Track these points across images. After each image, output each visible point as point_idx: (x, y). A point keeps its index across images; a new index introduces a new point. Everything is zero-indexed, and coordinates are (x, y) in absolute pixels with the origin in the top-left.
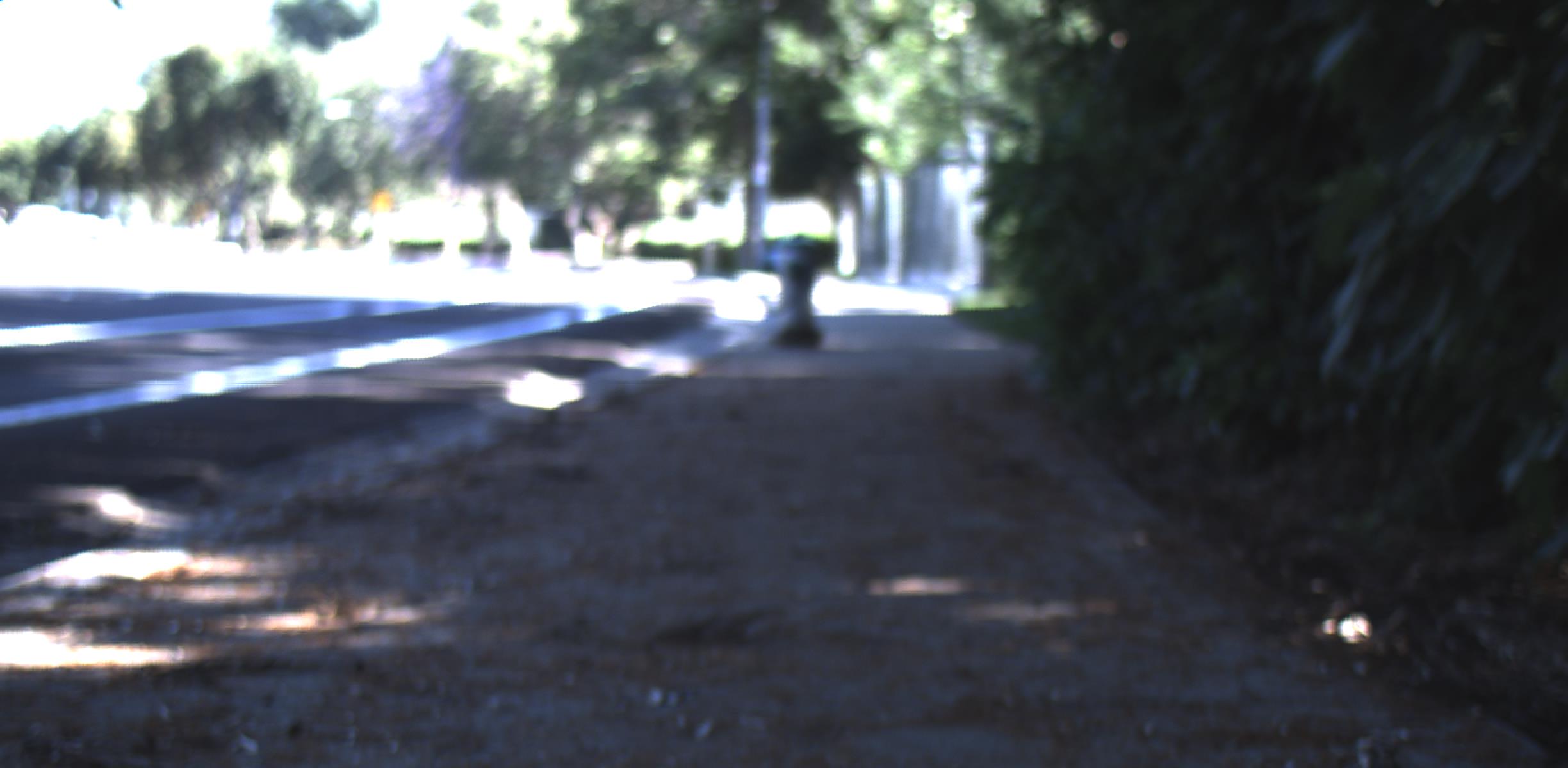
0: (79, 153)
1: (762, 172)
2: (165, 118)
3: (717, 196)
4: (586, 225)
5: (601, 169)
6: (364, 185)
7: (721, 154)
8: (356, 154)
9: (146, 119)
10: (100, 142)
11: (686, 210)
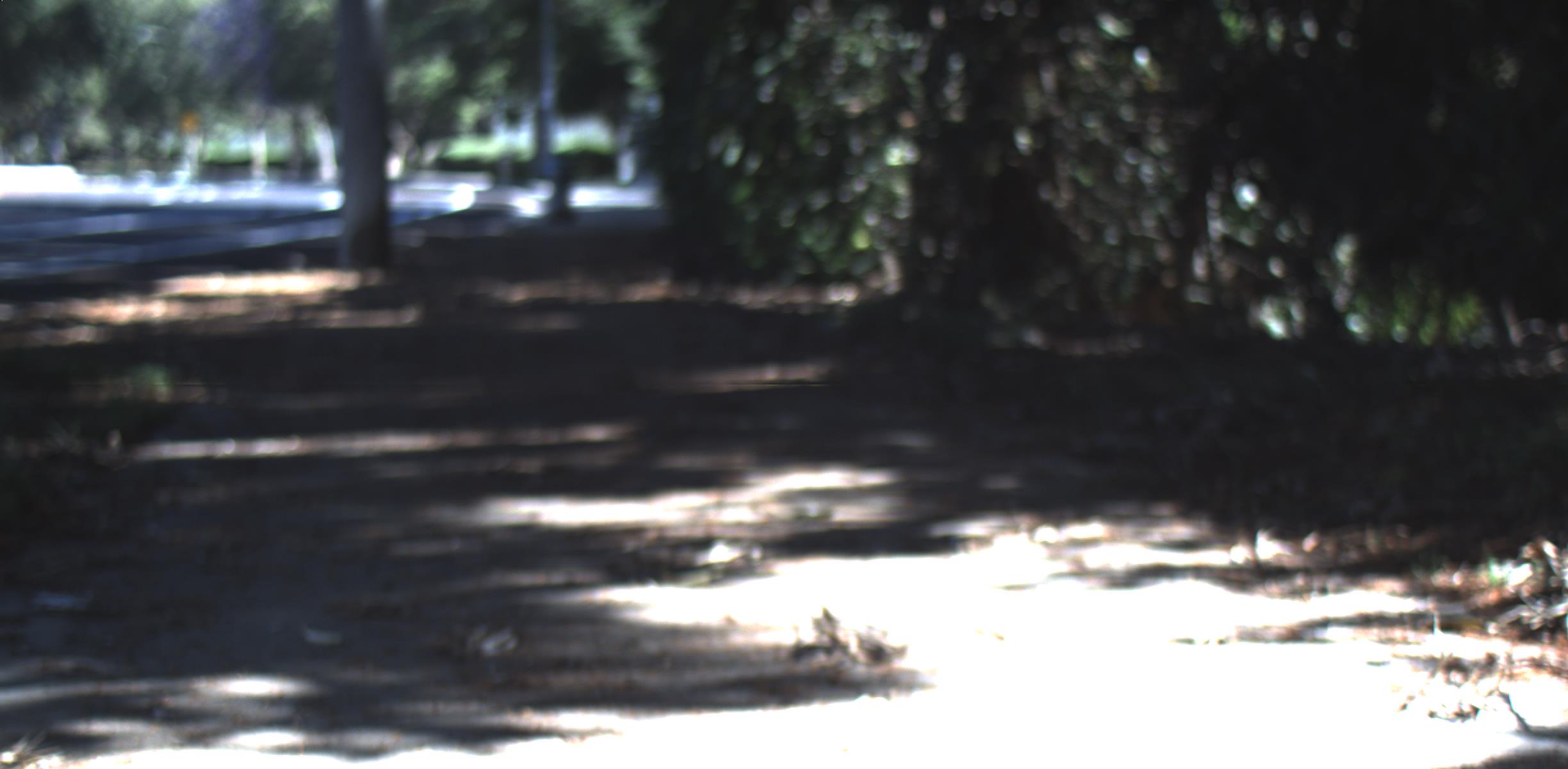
1: (549, 96)
3: (513, 119)
5: (403, 91)
6: (172, 107)
7: (515, 78)
8: (165, 78)
11: (482, 129)
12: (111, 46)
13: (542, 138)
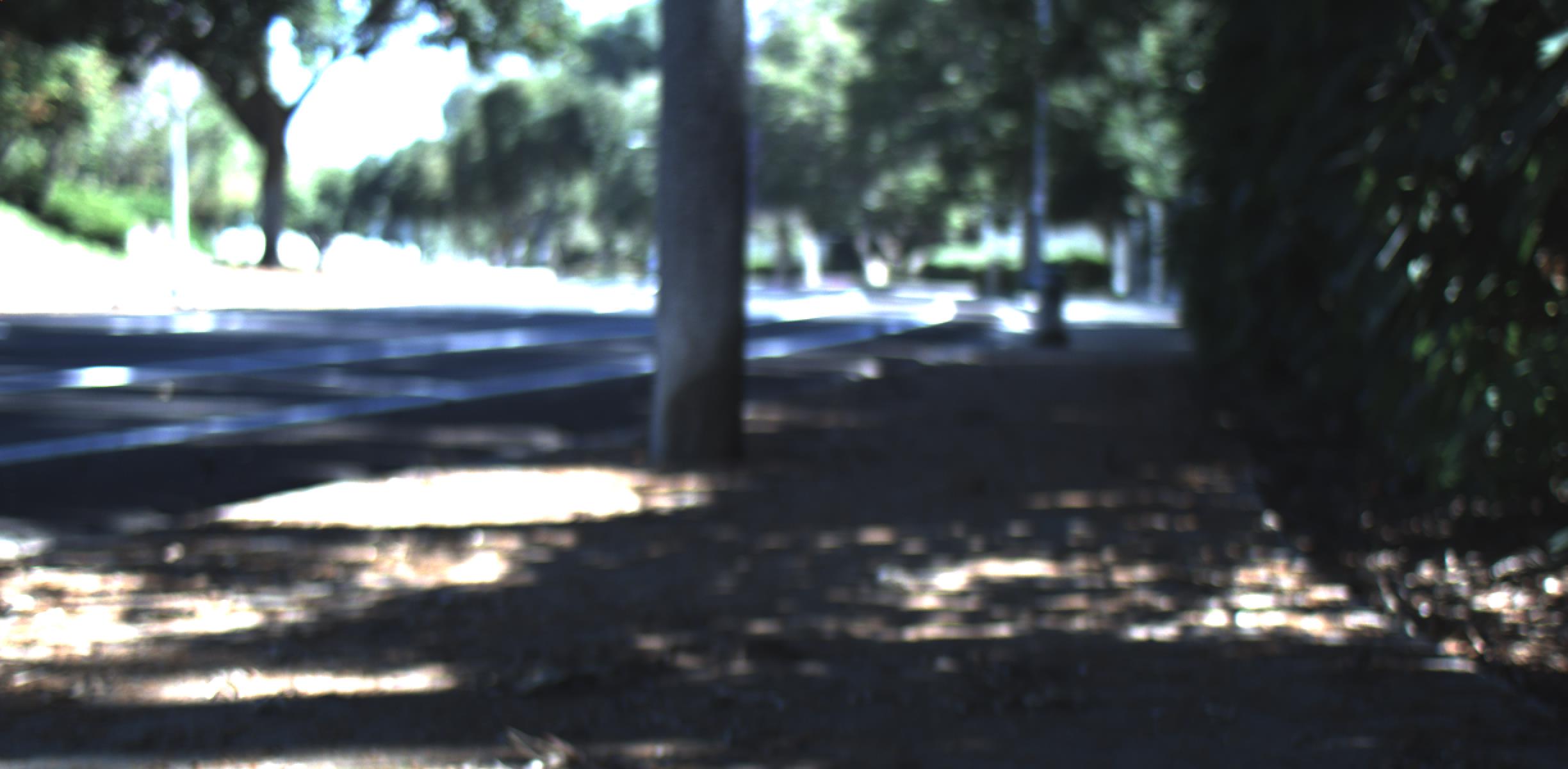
0: (393, 184)
1: (1039, 201)
2: (478, 151)
3: (1002, 224)
4: (875, 250)
5: (891, 196)
7: (1003, 185)
9: (458, 151)
10: (415, 173)
11: (971, 236)
12: (601, 148)
13: (1032, 246)
